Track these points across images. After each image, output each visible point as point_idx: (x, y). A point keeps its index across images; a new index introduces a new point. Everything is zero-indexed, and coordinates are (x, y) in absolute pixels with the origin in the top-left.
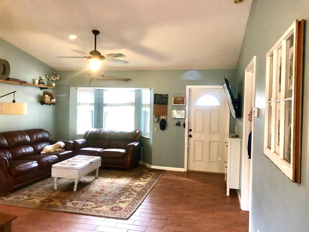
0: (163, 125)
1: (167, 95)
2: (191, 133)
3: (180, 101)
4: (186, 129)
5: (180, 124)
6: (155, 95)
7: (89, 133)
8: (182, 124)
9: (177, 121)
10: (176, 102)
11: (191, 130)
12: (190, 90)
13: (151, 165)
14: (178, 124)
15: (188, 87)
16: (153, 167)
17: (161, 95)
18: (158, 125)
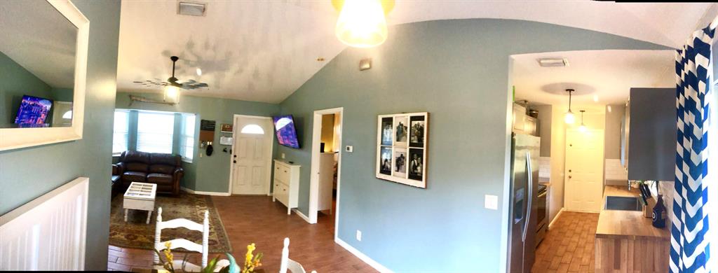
0: (209, 151)
1: (214, 122)
2: (236, 159)
3: (228, 129)
4: (232, 156)
5: (227, 150)
6: (202, 121)
7: (127, 156)
8: (228, 150)
9: (224, 147)
10: (224, 129)
11: (235, 156)
12: (237, 119)
13: (194, 190)
14: (225, 151)
15: (236, 116)
16: (196, 192)
17: (208, 121)
18: (205, 151)
